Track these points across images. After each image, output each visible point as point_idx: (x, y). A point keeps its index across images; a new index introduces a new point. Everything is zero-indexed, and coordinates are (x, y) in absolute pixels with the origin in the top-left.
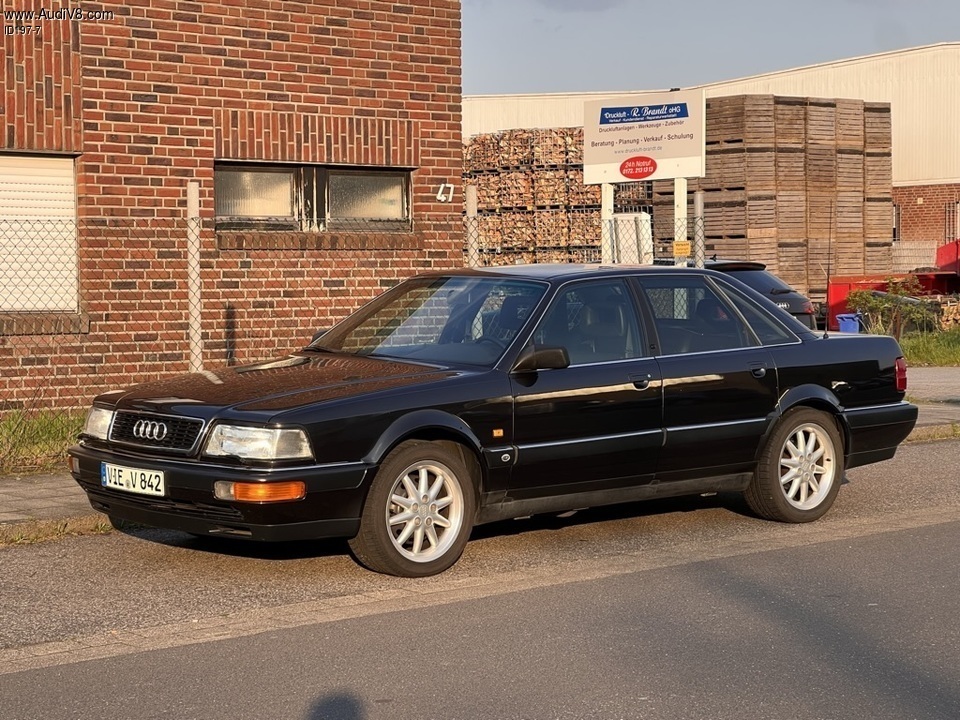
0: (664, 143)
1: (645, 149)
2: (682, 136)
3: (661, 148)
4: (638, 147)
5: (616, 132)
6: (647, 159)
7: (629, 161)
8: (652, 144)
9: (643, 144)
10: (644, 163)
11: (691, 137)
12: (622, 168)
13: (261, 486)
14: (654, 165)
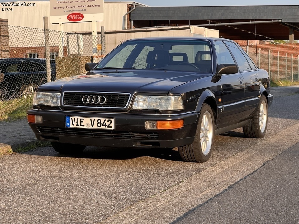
0: (87, 8)
1: (78, 10)
2: (95, 6)
3: (85, 10)
4: (75, 9)
5: (65, 3)
6: (79, 14)
7: (71, 14)
8: (81, 8)
9: (77, 8)
10: (78, 16)
11: (99, 6)
12: (68, 17)
13: (169, 122)
14: (83, 16)
